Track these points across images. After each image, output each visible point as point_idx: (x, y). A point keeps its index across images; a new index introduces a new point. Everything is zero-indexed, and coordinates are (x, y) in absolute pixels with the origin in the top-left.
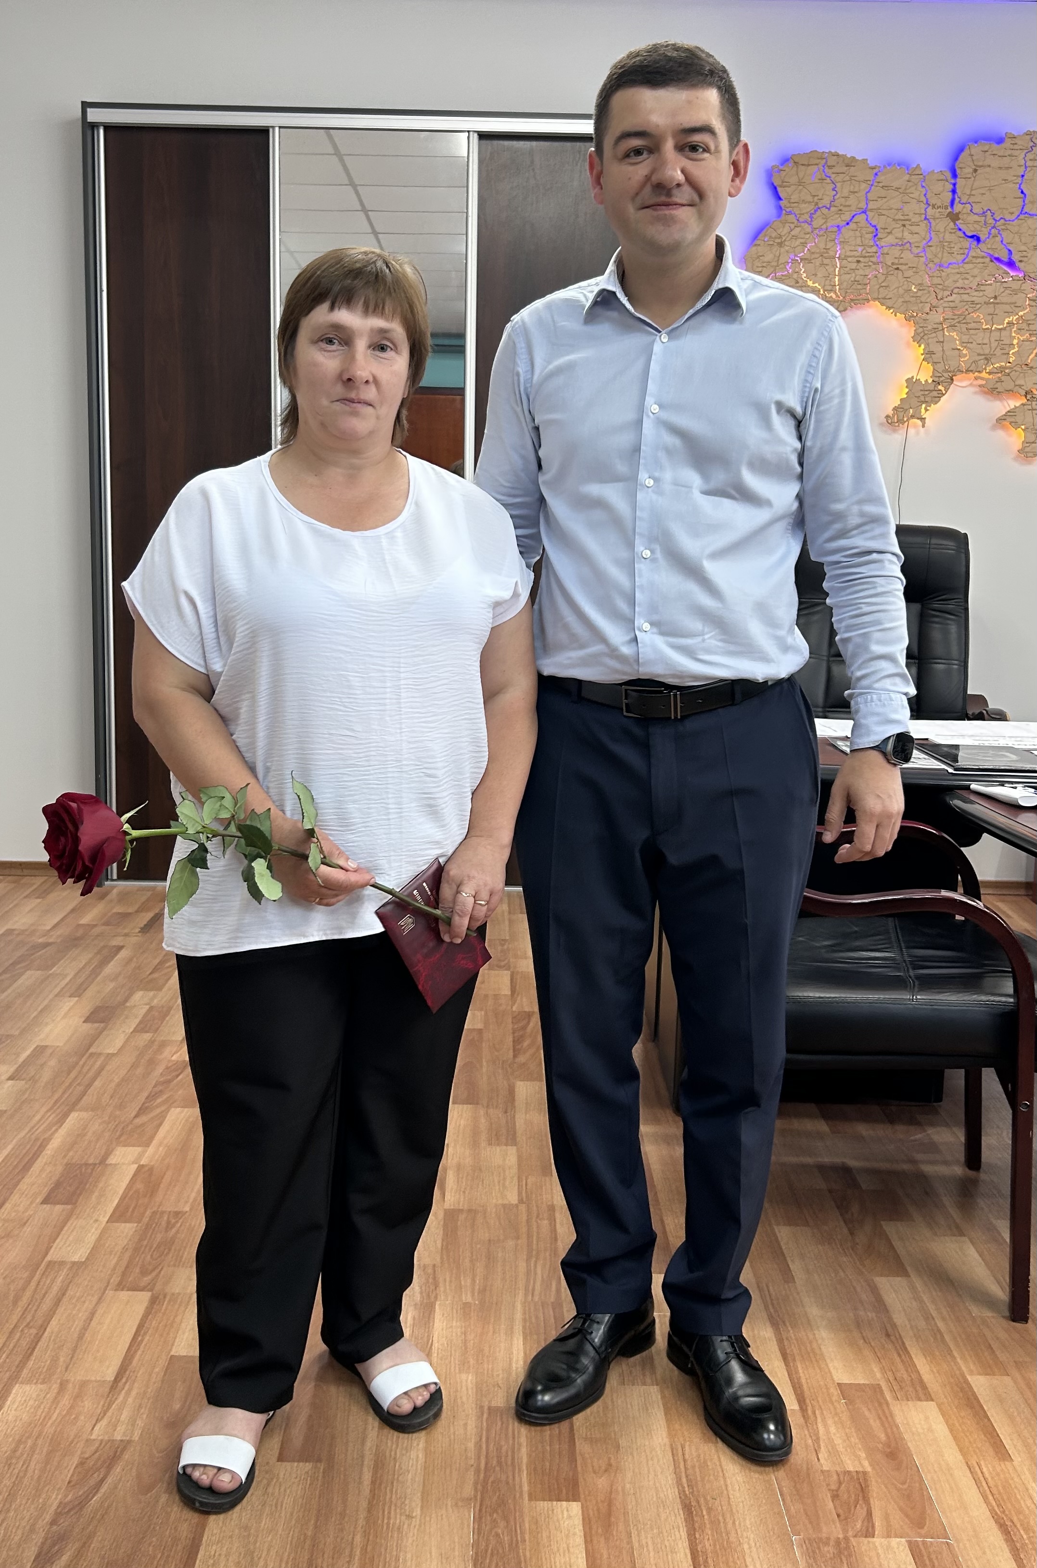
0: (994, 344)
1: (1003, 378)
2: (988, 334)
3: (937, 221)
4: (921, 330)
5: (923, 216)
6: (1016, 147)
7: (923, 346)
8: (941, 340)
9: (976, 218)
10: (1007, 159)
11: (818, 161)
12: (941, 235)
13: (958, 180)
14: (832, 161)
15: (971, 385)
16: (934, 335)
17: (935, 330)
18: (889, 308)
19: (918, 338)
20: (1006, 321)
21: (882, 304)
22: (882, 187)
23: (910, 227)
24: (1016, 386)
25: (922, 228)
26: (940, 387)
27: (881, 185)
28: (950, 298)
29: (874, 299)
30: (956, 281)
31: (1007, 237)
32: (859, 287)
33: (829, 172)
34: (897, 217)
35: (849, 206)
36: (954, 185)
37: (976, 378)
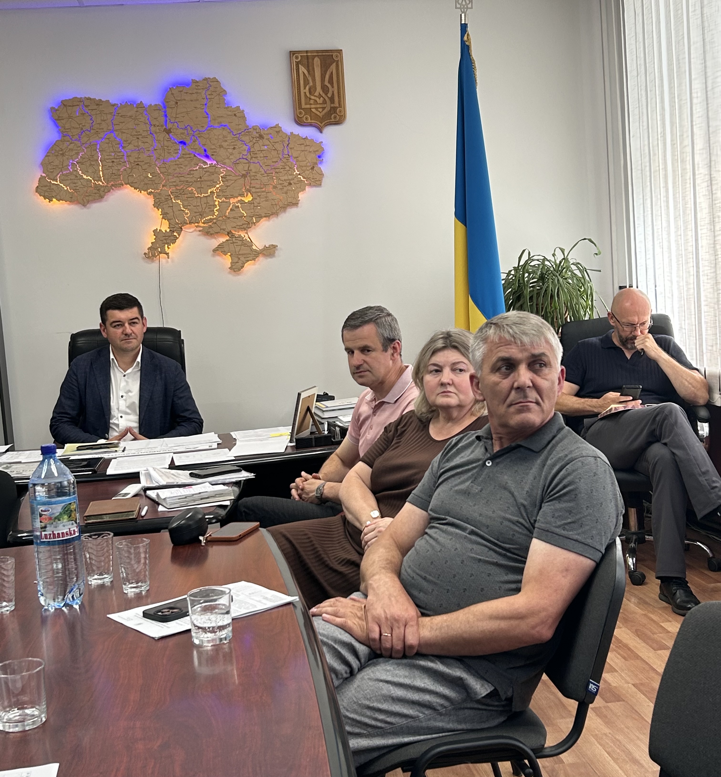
0: (204, 206)
1: (213, 226)
2: (199, 200)
3: (158, 134)
4: (158, 200)
5: (149, 132)
6: (199, 87)
7: (160, 210)
8: (171, 205)
9: (182, 131)
10: (195, 95)
11: (78, 103)
12: (162, 143)
13: (167, 109)
14: (87, 103)
15: (195, 230)
16: (166, 203)
17: (167, 200)
18: (136, 188)
19: (157, 205)
20: (209, 191)
21: (131, 186)
22: (121, 116)
23: (142, 139)
24: (221, 229)
25: (149, 139)
26: (175, 234)
27: (120, 115)
28: (173, 180)
29: (126, 184)
30: (175, 170)
31: (203, 141)
32: (115, 177)
33: (86, 109)
34: (133, 134)
35: (103, 129)
36: (165, 112)
37: (197, 226)
